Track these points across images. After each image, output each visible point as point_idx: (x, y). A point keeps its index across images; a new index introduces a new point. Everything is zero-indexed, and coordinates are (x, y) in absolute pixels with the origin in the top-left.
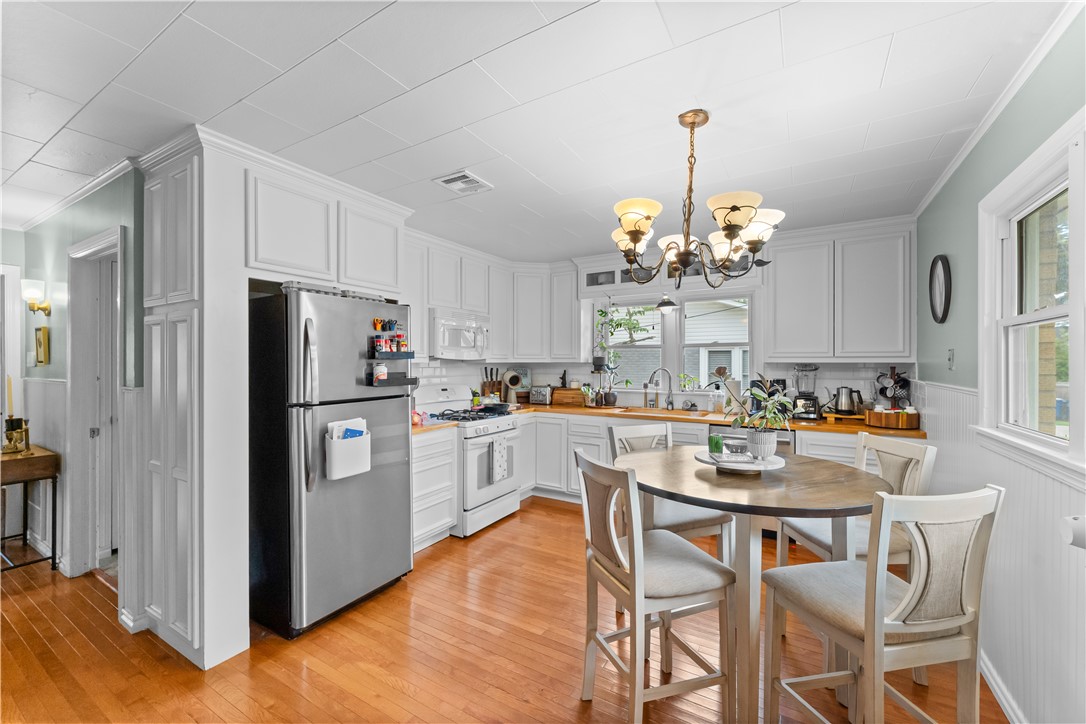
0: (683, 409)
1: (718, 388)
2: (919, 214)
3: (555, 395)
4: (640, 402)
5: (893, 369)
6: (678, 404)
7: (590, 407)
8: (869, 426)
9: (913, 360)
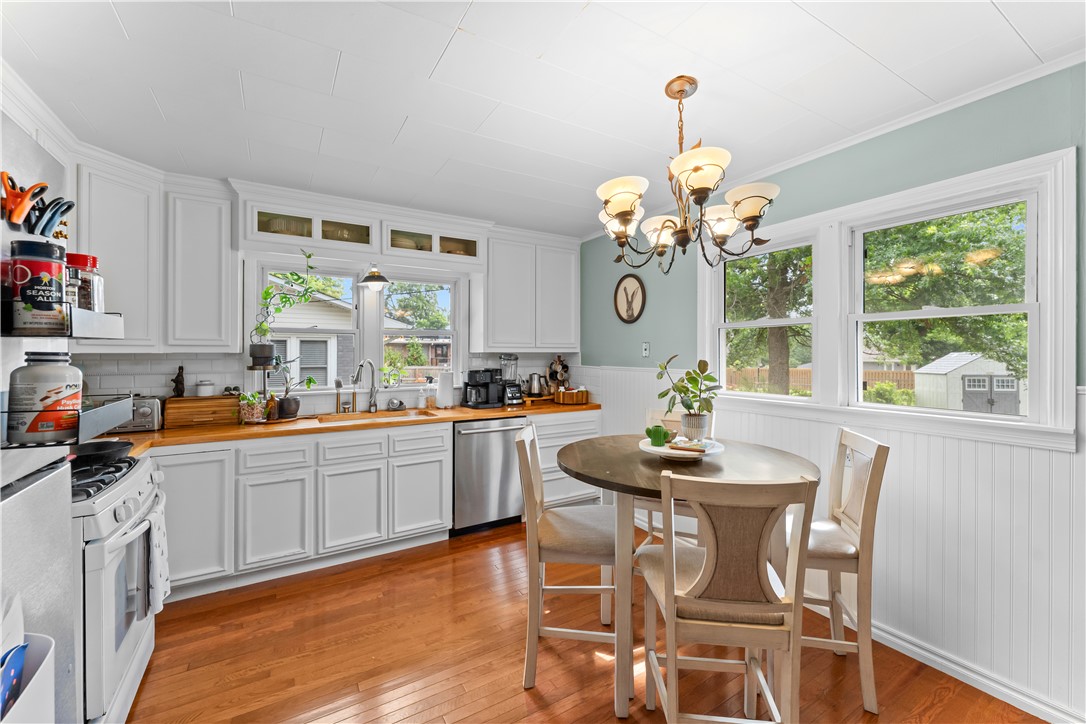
0: (388, 410)
1: (430, 380)
2: (585, 241)
3: (168, 412)
4: (328, 406)
5: (559, 357)
6: (382, 405)
7: (258, 424)
8: (563, 404)
9: (578, 350)
